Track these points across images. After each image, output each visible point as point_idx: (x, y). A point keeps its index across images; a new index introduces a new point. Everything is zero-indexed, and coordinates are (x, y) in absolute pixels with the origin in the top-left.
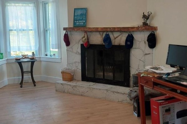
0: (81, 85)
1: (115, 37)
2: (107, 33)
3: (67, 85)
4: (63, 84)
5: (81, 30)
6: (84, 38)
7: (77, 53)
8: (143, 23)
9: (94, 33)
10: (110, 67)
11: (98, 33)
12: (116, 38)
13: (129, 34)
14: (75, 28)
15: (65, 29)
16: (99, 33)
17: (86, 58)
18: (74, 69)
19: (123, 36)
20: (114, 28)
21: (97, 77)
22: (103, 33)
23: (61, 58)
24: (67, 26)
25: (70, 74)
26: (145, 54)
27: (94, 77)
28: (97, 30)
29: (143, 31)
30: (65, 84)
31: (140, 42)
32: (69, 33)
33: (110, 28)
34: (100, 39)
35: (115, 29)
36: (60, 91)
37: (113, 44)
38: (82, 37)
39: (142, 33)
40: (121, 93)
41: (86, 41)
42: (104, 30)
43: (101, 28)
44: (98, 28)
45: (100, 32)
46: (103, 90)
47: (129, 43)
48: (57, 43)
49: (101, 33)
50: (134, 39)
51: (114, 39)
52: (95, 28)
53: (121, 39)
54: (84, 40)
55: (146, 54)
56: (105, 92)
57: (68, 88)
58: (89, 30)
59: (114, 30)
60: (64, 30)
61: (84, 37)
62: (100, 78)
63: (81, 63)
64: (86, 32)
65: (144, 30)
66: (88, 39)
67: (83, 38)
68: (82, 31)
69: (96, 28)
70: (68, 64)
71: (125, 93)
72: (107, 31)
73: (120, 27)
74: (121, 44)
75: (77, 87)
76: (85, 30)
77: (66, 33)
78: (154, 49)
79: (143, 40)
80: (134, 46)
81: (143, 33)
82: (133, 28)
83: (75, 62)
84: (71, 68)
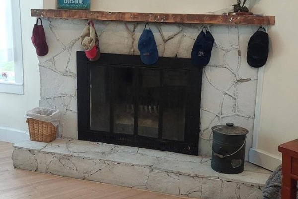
0: (81, 155)
1: (166, 38)
2: (147, 28)
3: (44, 153)
4: (34, 151)
5: (78, 17)
6: (87, 38)
7: (68, 74)
8: (235, 6)
9: (112, 26)
10: (148, 108)
11: (122, 27)
12: (167, 40)
13: (202, 32)
14: (63, 12)
15: (34, 13)
16: (125, 28)
17: (91, 86)
18: (58, 111)
19: (184, 36)
20: (167, 16)
21: (118, 131)
22: (134, 28)
23: (23, 84)
24: (40, 6)
25: (51, 124)
26: (239, 81)
27: (112, 130)
28: (120, 19)
29: (237, 25)
30: (39, 151)
31: (228, 51)
32: (45, 24)
33: (155, 16)
34: (126, 40)
35: (168, 19)
36: (27, 168)
37: (160, 55)
38: (82, 34)
39: (234, 30)
40: (188, 175)
41: (93, 44)
42: (140, 20)
43: (131, 14)
44: (124, 14)
45: (126, 23)
46: (142, 166)
47: (201, 53)
48: (13, 46)
49: (131, 27)
50: (214, 44)
51: (163, 42)
52: (115, 13)
53: (180, 43)
54: (87, 43)
55: (241, 81)
56: (147, 171)
57: (48, 162)
58: (99, 19)
59: (163, 20)
60: (32, 15)
61: (88, 35)
62: (126, 133)
63: (76, 97)
64: (91, 22)
65: (240, 23)
66: (97, 40)
67: (83, 37)
68: (81, 19)
69: (118, 13)
70: (44, 99)
71: (197, 176)
72: (147, 23)
73: (181, 15)
74: (179, 56)
75: (72, 159)
76: (90, 17)
77: (39, 24)
78: (261, 69)
79: (235, 47)
80: (212, 61)
81: (236, 30)
82: (213, 17)
83: (62, 96)
84: (51, 110)
